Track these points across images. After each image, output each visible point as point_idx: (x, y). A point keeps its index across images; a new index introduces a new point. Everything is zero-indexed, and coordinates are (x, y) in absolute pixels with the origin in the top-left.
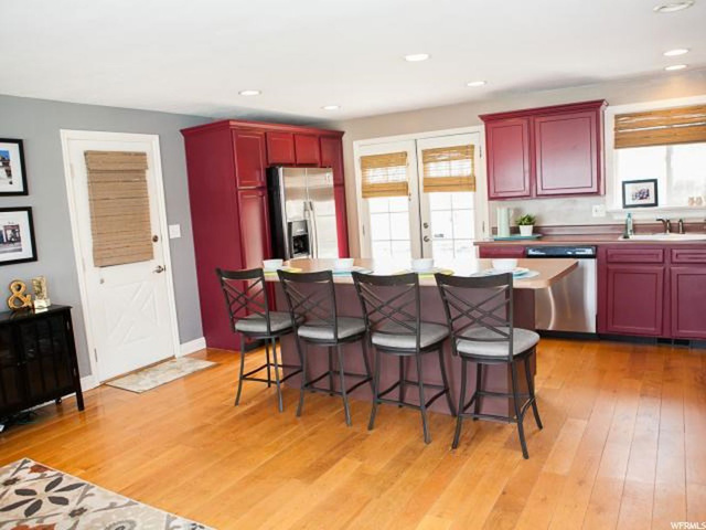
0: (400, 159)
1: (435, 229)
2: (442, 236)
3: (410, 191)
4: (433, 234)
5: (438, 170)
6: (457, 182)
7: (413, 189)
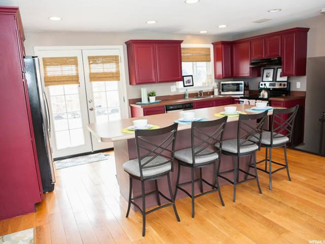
0: (73, 61)
1: (96, 103)
2: (100, 106)
3: (80, 81)
4: (95, 105)
5: (98, 68)
6: (111, 75)
7: (81, 80)
